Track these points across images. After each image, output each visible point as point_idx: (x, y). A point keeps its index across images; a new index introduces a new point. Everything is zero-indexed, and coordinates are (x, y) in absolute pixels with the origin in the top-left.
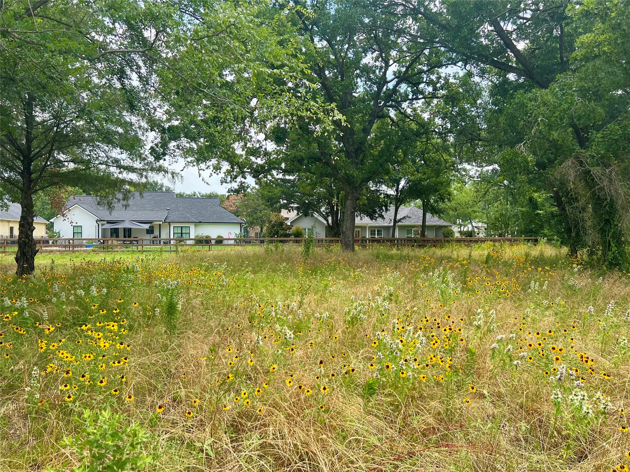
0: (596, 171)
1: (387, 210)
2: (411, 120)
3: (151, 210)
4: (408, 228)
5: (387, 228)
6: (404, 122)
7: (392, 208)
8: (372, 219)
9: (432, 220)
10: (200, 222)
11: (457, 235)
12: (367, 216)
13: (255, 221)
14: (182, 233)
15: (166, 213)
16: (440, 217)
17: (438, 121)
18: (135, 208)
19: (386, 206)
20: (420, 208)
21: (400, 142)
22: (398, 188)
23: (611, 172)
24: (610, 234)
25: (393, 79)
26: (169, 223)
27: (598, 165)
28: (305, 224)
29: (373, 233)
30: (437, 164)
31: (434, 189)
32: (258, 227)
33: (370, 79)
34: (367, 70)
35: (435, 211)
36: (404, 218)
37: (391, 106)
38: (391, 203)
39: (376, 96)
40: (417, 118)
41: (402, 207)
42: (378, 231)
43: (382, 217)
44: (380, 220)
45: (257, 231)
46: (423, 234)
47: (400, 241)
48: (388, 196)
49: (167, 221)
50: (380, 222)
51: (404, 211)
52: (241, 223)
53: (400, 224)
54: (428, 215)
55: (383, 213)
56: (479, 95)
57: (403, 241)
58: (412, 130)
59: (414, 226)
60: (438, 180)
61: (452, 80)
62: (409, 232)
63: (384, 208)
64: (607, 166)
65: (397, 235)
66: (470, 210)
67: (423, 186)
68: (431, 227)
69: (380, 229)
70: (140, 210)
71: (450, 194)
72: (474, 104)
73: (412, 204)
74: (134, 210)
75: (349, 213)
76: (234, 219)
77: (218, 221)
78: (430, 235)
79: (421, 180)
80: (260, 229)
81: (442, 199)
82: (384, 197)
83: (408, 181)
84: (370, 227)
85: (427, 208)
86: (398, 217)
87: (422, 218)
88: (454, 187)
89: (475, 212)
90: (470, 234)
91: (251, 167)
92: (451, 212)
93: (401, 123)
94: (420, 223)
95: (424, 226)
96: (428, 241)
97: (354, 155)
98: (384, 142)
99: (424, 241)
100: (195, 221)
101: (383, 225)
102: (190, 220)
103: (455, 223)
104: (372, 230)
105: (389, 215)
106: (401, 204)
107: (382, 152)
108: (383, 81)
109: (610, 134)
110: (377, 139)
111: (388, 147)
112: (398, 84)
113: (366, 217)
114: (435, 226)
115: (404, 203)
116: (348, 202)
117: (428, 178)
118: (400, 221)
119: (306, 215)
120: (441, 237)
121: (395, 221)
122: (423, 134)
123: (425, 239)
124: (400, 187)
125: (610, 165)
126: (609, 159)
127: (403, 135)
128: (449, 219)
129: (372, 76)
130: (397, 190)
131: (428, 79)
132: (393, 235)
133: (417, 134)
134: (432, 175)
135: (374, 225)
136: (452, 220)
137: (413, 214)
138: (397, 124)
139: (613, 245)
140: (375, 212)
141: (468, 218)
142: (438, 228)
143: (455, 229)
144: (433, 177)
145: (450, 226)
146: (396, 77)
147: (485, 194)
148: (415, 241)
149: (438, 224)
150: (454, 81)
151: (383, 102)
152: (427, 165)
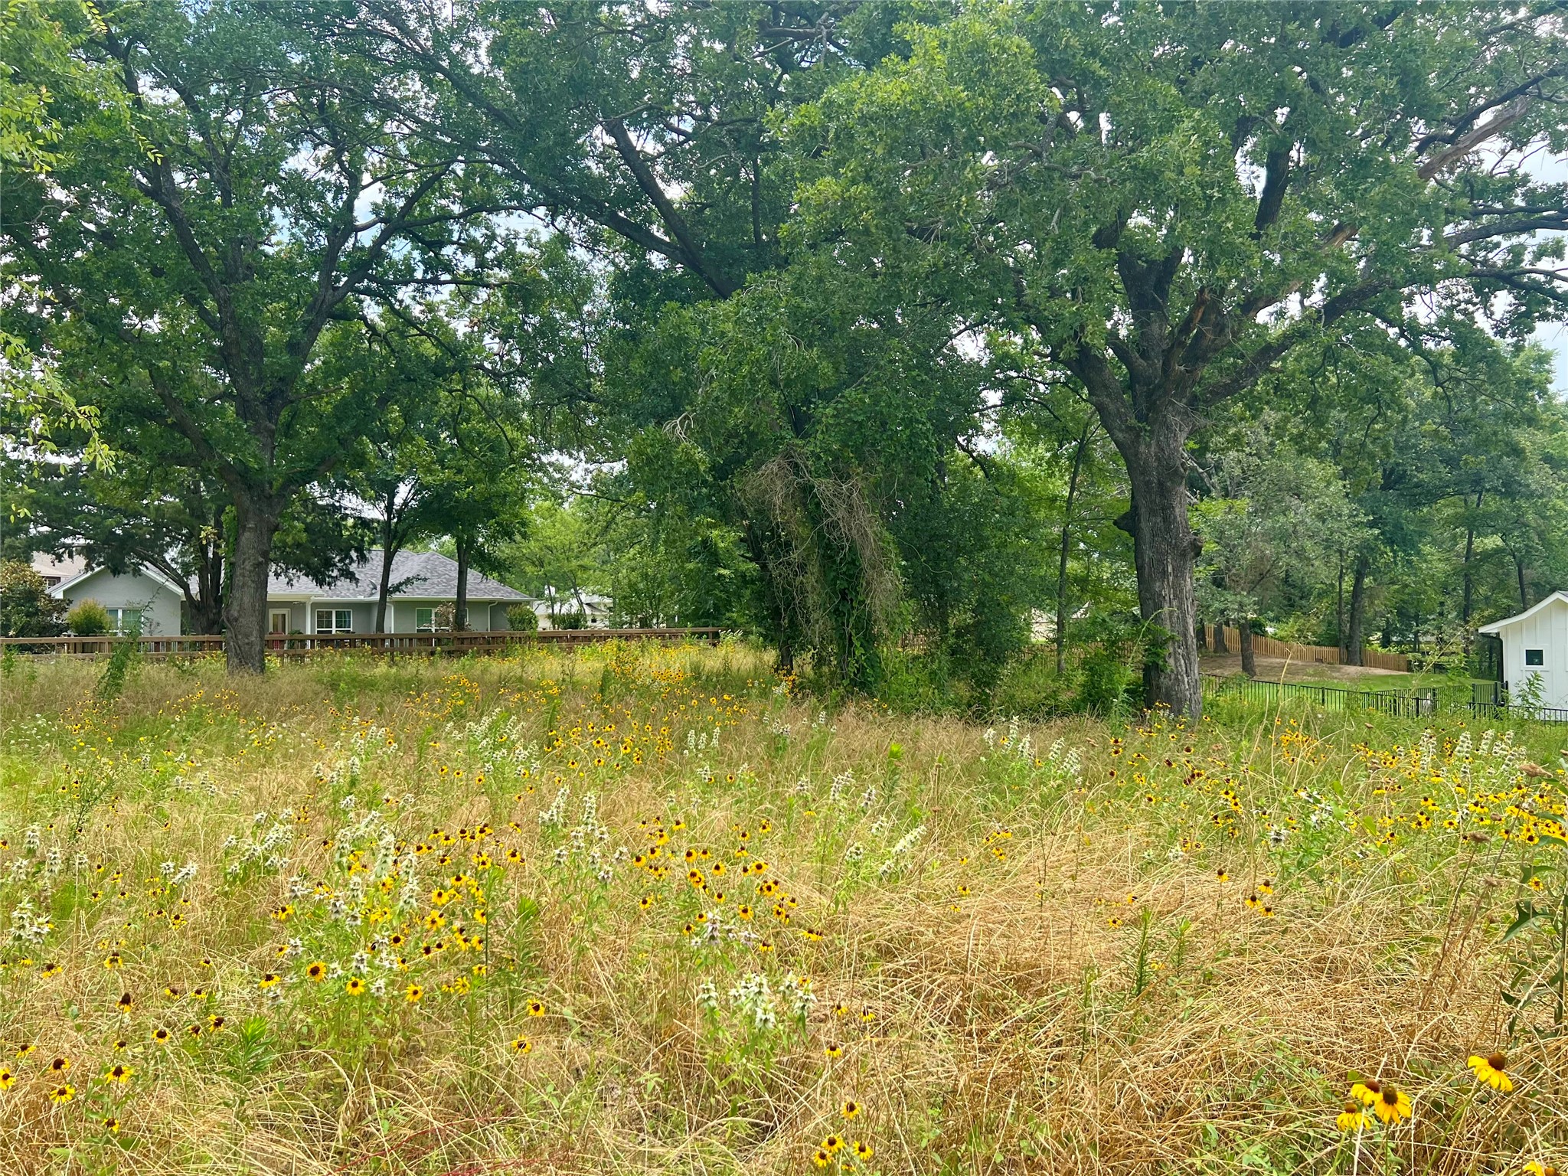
0: (824, 486)
1: (362, 559)
2: (422, 333)
4: (421, 608)
5: (364, 607)
6: (403, 335)
7: (377, 553)
8: (320, 583)
9: (482, 587)
11: (544, 625)
12: (307, 575)
16: (502, 580)
17: (491, 343)
19: (360, 550)
20: (451, 557)
21: (392, 385)
22: (391, 504)
23: (850, 491)
24: (852, 620)
25: (373, 224)
27: (827, 474)
28: (114, 597)
29: (323, 619)
30: (491, 449)
31: (484, 510)
33: (308, 214)
34: (298, 190)
35: (490, 565)
36: (408, 581)
37: (367, 292)
38: (372, 542)
39: (327, 260)
40: (434, 329)
41: (404, 551)
42: (339, 615)
43: (351, 576)
44: (343, 584)
46: (459, 623)
47: (397, 643)
48: (364, 523)
50: (343, 592)
51: (409, 562)
53: (397, 596)
54: (473, 575)
55: (353, 567)
56: (585, 290)
57: (406, 642)
58: (423, 359)
59: (435, 603)
60: (494, 489)
61: (522, 248)
62: (423, 617)
63: (354, 554)
64: (844, 477)
65: (390, 626)
66: (574, 563)
67: (457, 501)
68: (480, 605)
69: (344, 611)
71: (524, 524)
72: (575, 312)
73: (432, 546)
75: (248, 565)
78: (477, 624)
79: (452, 486)
81: (504, 533)
82: (354, 526)
83: (420, 488)
84: (315, 605)
85: (468, 556)
86: (394, 579)
87: (456, 575)
88: (535, 507)
89: (584, 568)
90: (574, 622)
92: (529, 569)
93: (395, 338)
94: (453, 596)
95: (461, 602)
96: (473, 640)
97: (261, 409)
98: (351, 382)
99: (462, 640)
101: (352, 598)
103: (540, 596)
104: (323, 613)
105: (370, 572)
106: (399, 546)
107: (344, 407)
108: (344, 225)
109: (849, 411)
110: (332, 373)
111: (359, 397)
112: (385, 237)
113: (304, 578)
114: (491, 602)
115: (410, 541)
116: (247, 537)
117: (469, 483)
118: (397, 588)
119: (116, 569)
120: (506, 630)
121: (385, 590)
122: (453, 370)
123: (464, 634)
124: (398, 501)
125: (849, 477)
126: (848, 463)
127: (400, 368)
128: (526, 585)
129: (315, 206)
130: (389, 508)
131: (464, 236)
132: (380, 626)
133: (439, 371)
134: (478, 475)
135: (326, 598)
136: (532, 587)
137: (433, 570)
138: (384, 340)
139: (858, 644)
140: (328, 564)
141: (569, 583)
142: (498, 607)
143: (540, 610)
144: (480, 481)
145: (528, 603)
146: (382, 220)
147: (607, 528)
148: (439, 641)
149: (497, 596)
150: (528, 251)
151: (345, 279)
152: (465, 451)
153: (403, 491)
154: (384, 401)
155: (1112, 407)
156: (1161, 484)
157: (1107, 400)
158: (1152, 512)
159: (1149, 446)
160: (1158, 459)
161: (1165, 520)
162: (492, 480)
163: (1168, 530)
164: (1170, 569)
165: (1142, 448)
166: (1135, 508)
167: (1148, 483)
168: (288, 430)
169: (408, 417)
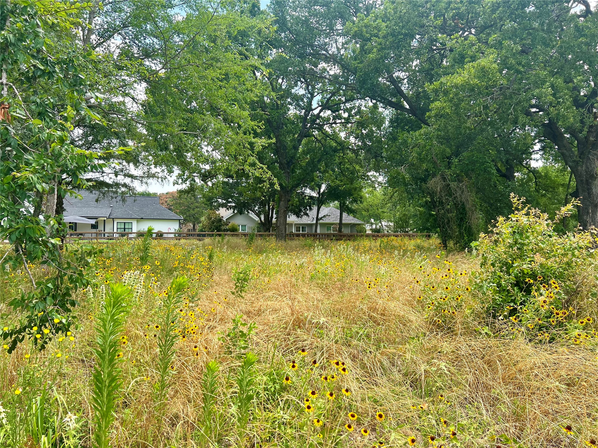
0: (453, 185)
1: (311, 209)
2: (331, 139)
3: (95, 207)
4: (328, 226)
5: (310, 225)
6: (326, 140)
7: (315, 208)
8: (298, 217)
9: (348, 219)
10: (142, 218)
11: (369, 232)
12: (294, 214)
13: (188, 218)
14: (125, 229)
15: (109, 210)
16: (355, 217)
17: (352, 139)
18: (80, 205)
19: (310, 206)
20: (338, 209)
21: (322, 155)
22: (320, 191)
23: (462, 186)
24: (464, 228)
25: (318, 107)
26: (113, 219)
27: (456, 181)
28: (239, 221)
29: (298, 229)
30: (351, 173)
31: (348, 193)
32: (191, 224)
33: (299, 106)
34: (297, 99)
35: (350, 211)
36: (324, 216)
37: (315, 128)
38: (314, 204)
39: (304, 119)
40: (334, 137)
41: (323, 207)
42: (303, 228)
43: (307, 215)
44: (305, 217)
45: (189, 228)
46: (340, 230)
47: (321, 236)
48: (311, 198)
49: (111, 217)
50: (305, 220)
51: (324, 210)
52: (180, 220)
53: (321, 221)
54: (345, 215)
55: (308, 212)
56: (382, 122)
57: (324, 236)
58: (331, 147)
59: (332, 224)
60: (352, 186)
61: (363, 108)
62: (329, 228)
63: (308, 208)
64: (460, 181)
65: (319, 231)
66: (380, 210)
67: (340, 190)
68: (347, 225)
69: (304, 226)
70: (85, 207)
71: (361, 198)
72: (379, 128)
73: (331, 205)
74: (79, 207)
75: (282, 211)
76: (174, 216)
77: (159, 218)
78: (346, 231)
79: (339, 186)
80: (192, 226)
81: (355, 201)
82: (308, 199)
83: (328, 186)
84: (295, 224)
85: (343, 208)
86: (320, 216)
87: (339, 214)
88: (366, 192)
89: (383, 212)
90: (377, 231)
91: (200, 172)
92: (364, 213)
93: (323, 141)
94: (338, 222)
95: (341, 223)
96: (344, 236)
97: (286, 166)
98: (310, 157)
99: (341, 236)
100: (138, 217)
101: (306, 222)
102: (133, 217)
103: (368, 222)
104: (298, 227)
105: (313, 213)
106: (322, 205)
107: (308, 164)
108: (309, 108)
109: (464, 160)
110: (305, 153)
111: (312, 161)
112: (321, 111)
113: (293, 216)
114: (350, 224)
115: (325, 204)
116: (282, 203)
117: (344, 184)
118: (321, 219)
119: (241, 213)
120: (355, 233)
121: (317, 219)
122: (340, 150)
123: (342, 234)
124: (322, 191)
125: (463, 181)
126: (462, 176)
127: (325, 151)
128: (363, 218)
129: (301, 103)
130: (319, 193)
131: (345, 107)
132: (316, 231)
133: (335, 150)
134: (348, 182)
135: (299, 222)
136: (365, 219)
137: (332, 213)
138: (319, 141)
139: (465, 235)
140: (300, 211)
141: (378, 218)
142: (353, 226)
143: (368, 227)
144: (348, 184)
145: (363, 224)
146: (320, 106)
147: (391, 197)
148: (334, 236)
149: (353, 222)
150: (365, 109)
151: (309, 125)
152: (343, 175)
153: (323, 188)
154: (319, 161)
155: (567, 154)
156: (587, 181)
157: (565, 151)
158: (583, 191)
159: (582, 167)
160: (586, 172)
161: (589, 193)
162: (352, 184)
163: (590, 197)
164: (590, 211)
165: (579, 168)
166: (577, 189)
167: (582, 180)
168: (293, 171)
169: (327, 165)
